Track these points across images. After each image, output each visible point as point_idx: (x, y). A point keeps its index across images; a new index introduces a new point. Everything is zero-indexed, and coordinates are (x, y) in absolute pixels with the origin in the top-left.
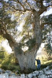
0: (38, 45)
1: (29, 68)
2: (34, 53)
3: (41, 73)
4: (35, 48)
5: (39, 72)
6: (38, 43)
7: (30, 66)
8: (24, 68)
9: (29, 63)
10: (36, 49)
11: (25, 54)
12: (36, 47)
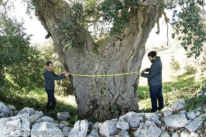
0: (148, 12)
1: (110, 103)
2: (131, 43)
3: (151, 120)
4: (137, 24)
5: (144, 117)
6: (147, 7)
7: (116, 97)
8: (94, 102)
9: (112, 84)
10: (140, 29)
11: (99, 49)
12: (141, 20)
